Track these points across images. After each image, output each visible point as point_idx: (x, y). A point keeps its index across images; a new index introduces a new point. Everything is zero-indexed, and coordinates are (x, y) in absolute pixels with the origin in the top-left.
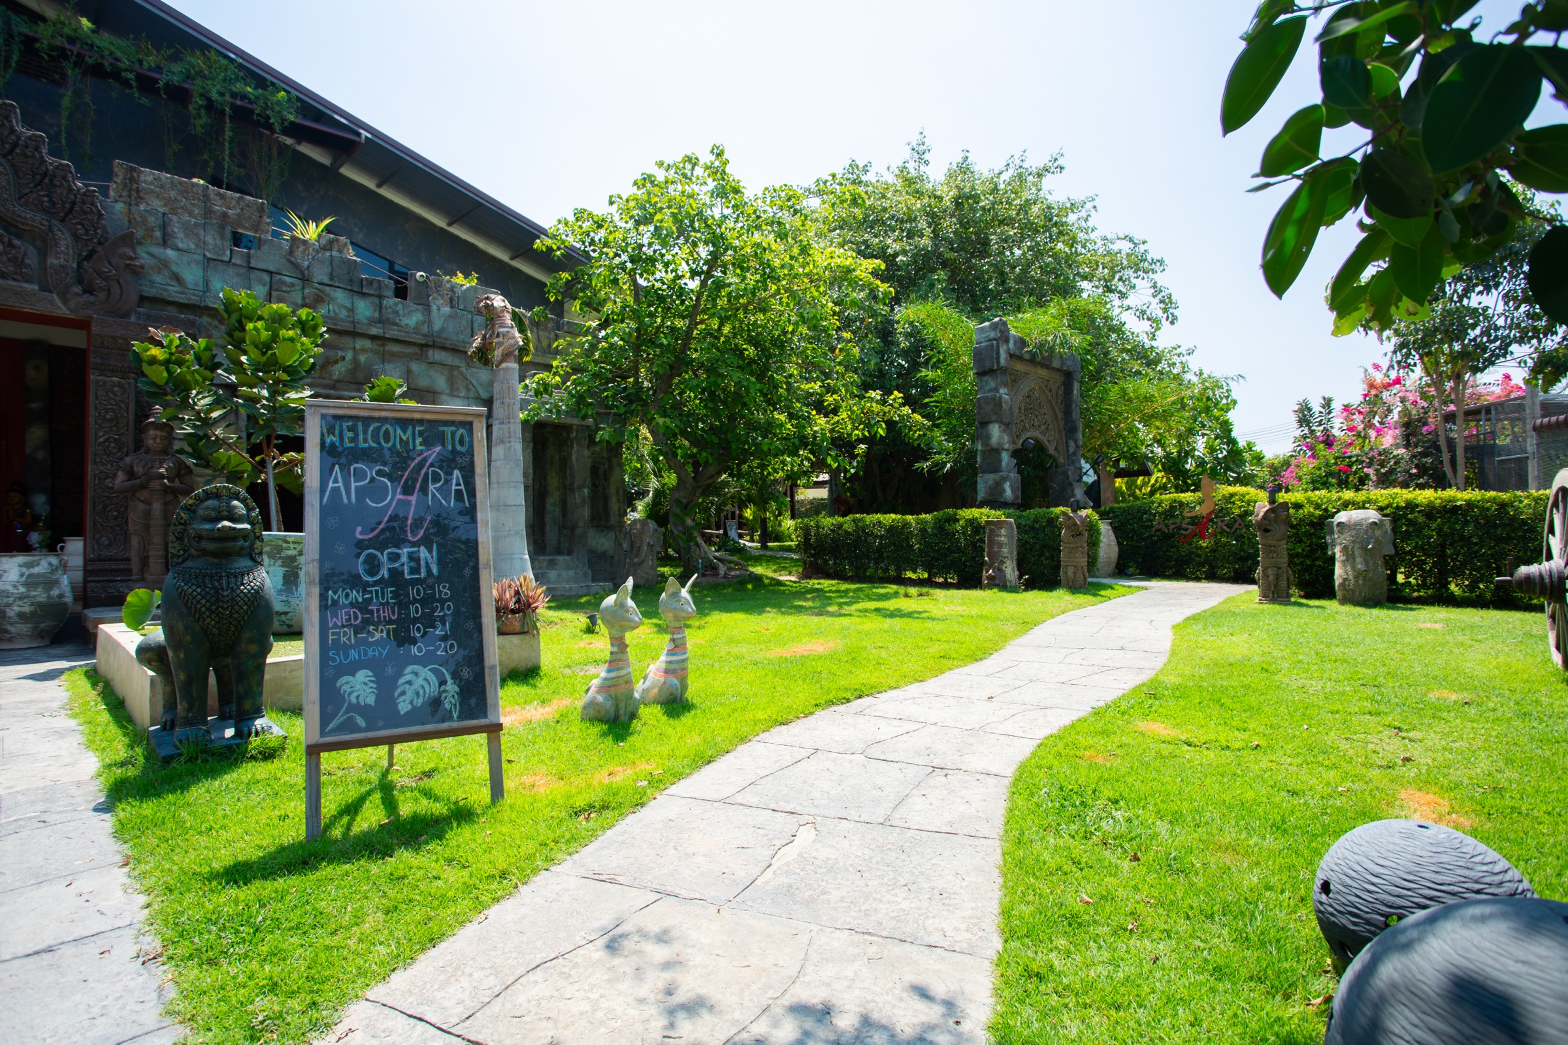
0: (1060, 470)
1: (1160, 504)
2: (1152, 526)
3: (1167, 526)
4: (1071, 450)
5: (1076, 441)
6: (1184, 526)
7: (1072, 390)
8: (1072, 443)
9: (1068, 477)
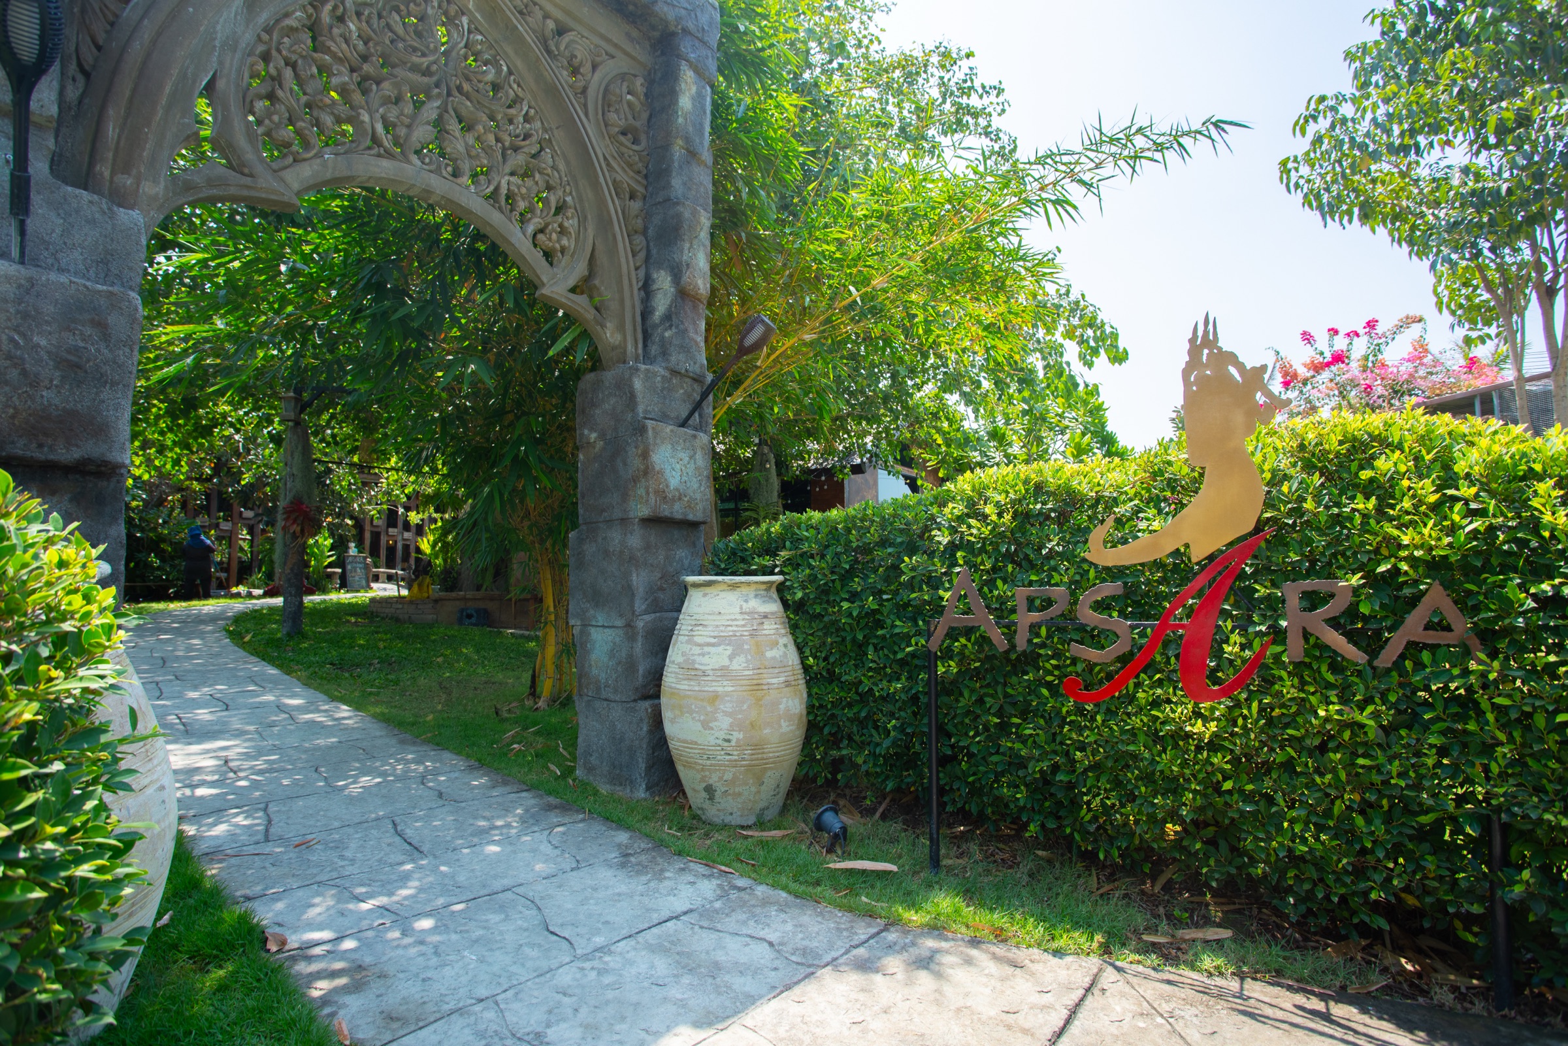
0: (609, 376)
1: (973, 511)
2: (938, 609)
3: (1002, 610)
4: (661, 304)
5: (677, 273)
6: (1088, 616)
7: (672, 94)
8: (663, 282)
9: (631, 400)
